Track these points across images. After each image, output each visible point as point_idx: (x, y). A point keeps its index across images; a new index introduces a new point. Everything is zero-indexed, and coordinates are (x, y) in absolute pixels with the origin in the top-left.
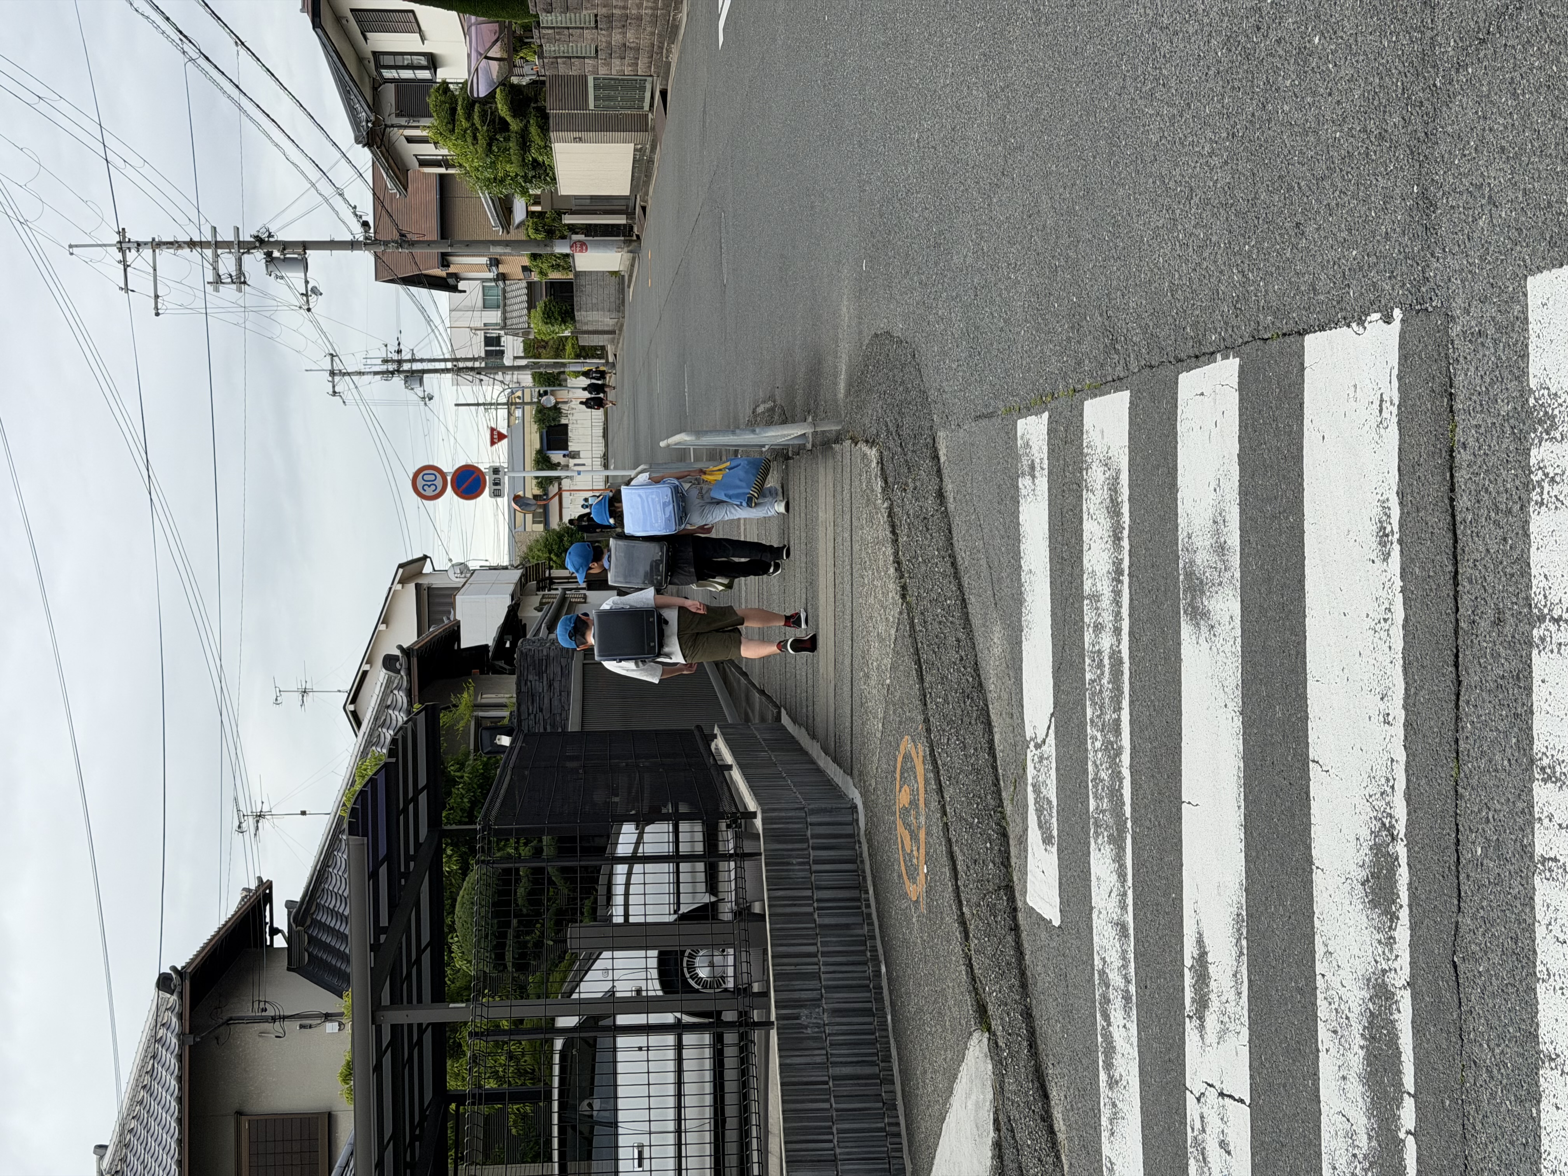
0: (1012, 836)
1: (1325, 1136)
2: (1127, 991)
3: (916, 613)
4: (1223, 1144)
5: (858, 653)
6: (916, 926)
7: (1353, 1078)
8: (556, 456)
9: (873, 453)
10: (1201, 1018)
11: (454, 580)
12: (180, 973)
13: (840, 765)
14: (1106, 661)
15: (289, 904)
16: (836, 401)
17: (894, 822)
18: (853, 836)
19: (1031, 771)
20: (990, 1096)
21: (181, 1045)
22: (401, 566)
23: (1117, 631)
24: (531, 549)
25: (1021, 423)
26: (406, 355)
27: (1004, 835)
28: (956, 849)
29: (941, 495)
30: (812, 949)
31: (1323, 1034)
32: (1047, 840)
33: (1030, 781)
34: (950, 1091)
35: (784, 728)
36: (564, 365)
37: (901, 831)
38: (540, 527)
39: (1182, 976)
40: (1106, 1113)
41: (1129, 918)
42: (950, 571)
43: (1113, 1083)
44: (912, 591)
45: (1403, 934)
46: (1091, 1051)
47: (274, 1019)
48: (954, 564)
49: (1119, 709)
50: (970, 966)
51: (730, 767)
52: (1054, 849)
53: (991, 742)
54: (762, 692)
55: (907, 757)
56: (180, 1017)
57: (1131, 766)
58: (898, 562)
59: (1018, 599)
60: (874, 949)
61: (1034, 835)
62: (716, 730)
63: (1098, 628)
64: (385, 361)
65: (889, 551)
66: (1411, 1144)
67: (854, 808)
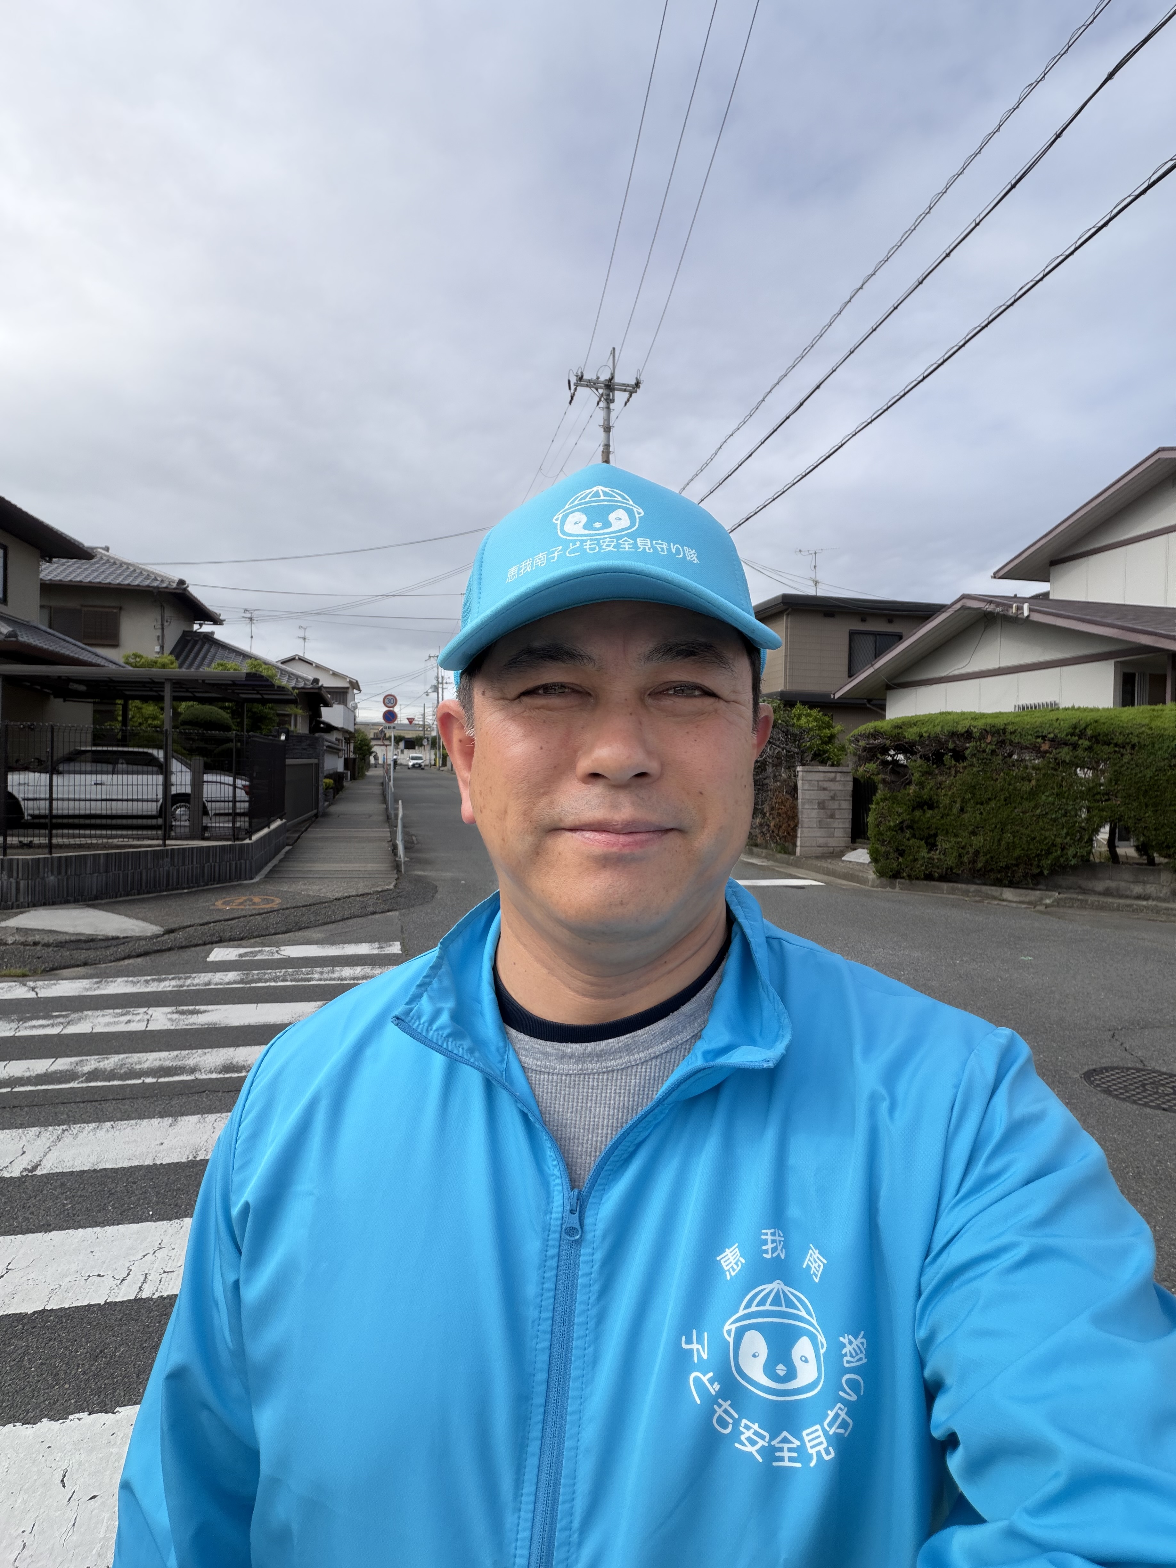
0: (242, 942)
1: (138, 1055)
2: (184, 986)
3: (329, 904)
4: (129, 1021)
5: (314, 880)
6: (204, 905)
7: (161, 1063)
8: (402, 745)
9: (391, 887)
10: (176, 1013)
11: (351, 704)
12: (185, 589)
13: (269, 872)
14: (309, 976)
15: (213, 633)
16: (414, 870)
17: (246, 895)
18: (240, 879)
19: (267, 949)
20: (138, 935)
21: (154, 588)
22: (357, 681)
23: (320, 980)
24: (363, 733)
25: (398, 943)
26: (445, 686)
27: (242, 939)
28: (237, 920)
29: (374, 913)
30: (195, 862)
31: (176, 1053)
32: (240, 956)
33: (264, 949)
34: (138, 919)
35: (284, 847)
36: (439, 749)
37: (243, 899)
38: (372, 736)
39: (192, 1005)
40: (135, 979)
41: (212, 987)
42: (345, 917)
43: (147, 982)
44: (338, 903)
45: (214, 1076)
46: (157, 973)
47: (162, 625)
48: (347, 918)
49: (291, 981)
50: (190, 926)
51: (269, 828)
52: (237, 958)
53: (278, 934)
54: (299, 838)
55: (273, 901)
56: (166, 588)
57: (270, 986)
58: (349, 897)
59: (333, 943)
60: (193, 887)
61: (242, 951)
62: (284, 821)
63: (322, 973)
64: (443, 677)
65: (354, 893)
66: (140, 1081)
67: (252, 879)
